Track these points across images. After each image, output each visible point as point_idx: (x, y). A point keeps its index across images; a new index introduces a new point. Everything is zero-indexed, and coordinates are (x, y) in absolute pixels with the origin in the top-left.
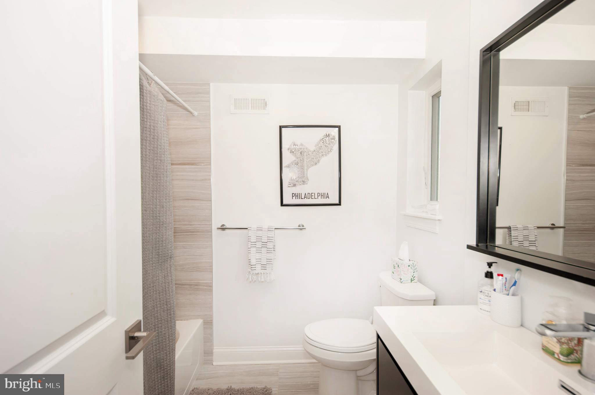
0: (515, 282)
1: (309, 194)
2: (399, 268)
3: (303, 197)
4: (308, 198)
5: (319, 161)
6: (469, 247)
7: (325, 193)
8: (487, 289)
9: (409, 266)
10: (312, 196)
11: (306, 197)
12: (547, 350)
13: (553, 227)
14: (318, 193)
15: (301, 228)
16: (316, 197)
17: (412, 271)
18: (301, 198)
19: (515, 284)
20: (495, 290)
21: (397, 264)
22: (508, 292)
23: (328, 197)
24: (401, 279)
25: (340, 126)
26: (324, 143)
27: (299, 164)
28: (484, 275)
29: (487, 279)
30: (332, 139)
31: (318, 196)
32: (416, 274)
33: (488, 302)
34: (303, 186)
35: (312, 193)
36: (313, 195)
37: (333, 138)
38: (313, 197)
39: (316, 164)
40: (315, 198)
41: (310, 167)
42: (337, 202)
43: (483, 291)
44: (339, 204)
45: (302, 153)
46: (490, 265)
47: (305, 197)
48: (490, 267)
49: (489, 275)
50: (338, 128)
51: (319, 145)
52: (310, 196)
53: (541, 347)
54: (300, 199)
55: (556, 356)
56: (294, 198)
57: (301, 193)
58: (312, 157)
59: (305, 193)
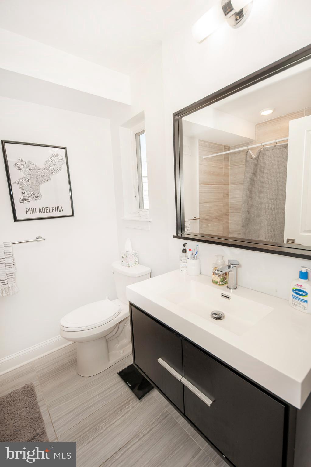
0: (197, 252)
1: (43, 209)
2: (127, 257)
3: (38, 211)
4: (43, 212)
5: (49, 178)
6: (174, 237)
7: (59, 207)
8: (184, 258)
9: (133, 255)
10: (46, 210)
11: (41, 211)
12: (215, 282)
13: (195, 219)
14: (52, 207)
15: (39, 239)
16: (51, 210)
17: (135, 258)
18: (36, 212)
19: (197, 253)
20: (188, 258)
21: (125, 255)
22: (194, 258)
23: (62, 210)
24: (129, 265)
25: (66, 148)
26: (53, 161)
27: (29, 181)
28: (182, 251)
29: (183, 253)
30: (60, 159)
31: (52, 210)
32: (137, 260)
33: (185, 266)
34: (36, 201)
35: (46, 208)
36: (48, 209)
37: (62, 158)
38: (48, 211)
39: (47, 181)
40: (50, 212)
41: (41, 184)
42: (71, 214)
43: (182, 260)
44: (73, 215)
45: (32, 170)
46: (184, 245)
47: (39, 212)
48: (184, 246)
49: (184, 251)
50: (64, 149)
51: (48, 163)
52: (45, 210)
53: (212, 281)
54: (34, 213)
55: (218, 283)
56: (28, 213)
57: (35, 208)
58: (42, 174)
59: (40, 208)
